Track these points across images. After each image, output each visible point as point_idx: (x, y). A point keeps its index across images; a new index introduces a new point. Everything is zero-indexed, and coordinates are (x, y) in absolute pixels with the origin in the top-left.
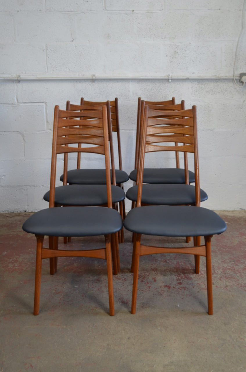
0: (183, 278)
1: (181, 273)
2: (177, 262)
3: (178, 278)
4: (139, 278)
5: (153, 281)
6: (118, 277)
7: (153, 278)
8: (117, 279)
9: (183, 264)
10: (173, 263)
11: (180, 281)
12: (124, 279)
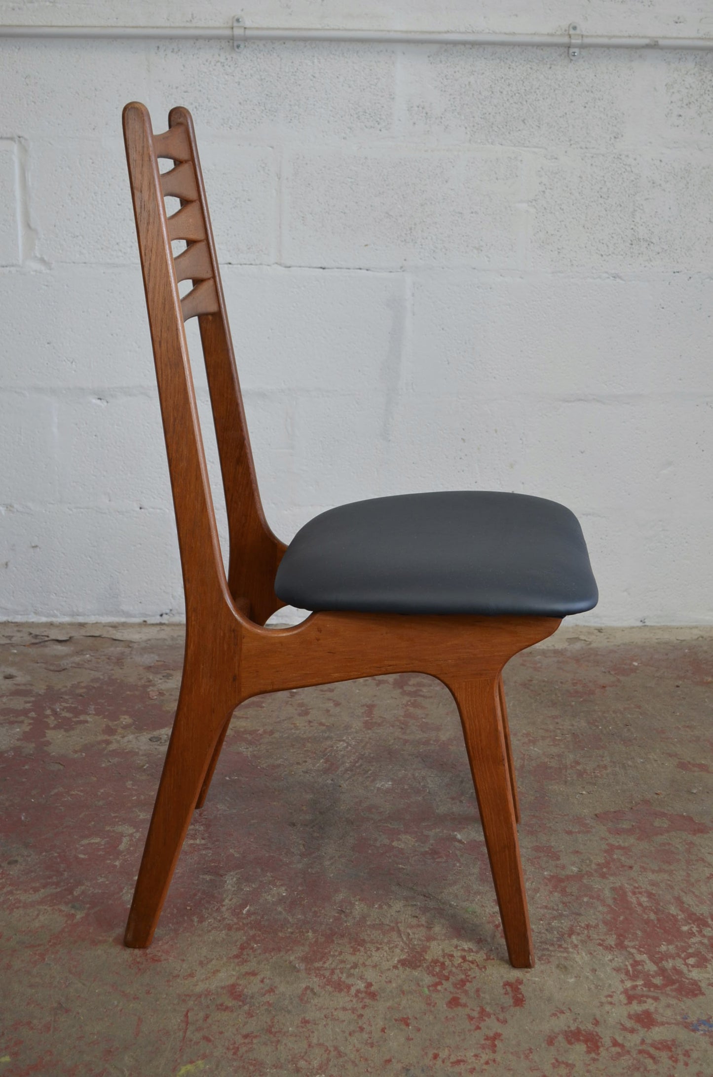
0: (656, 987)
1: (640, 952)
2: (613, 889)
3: (629, 984)
4: (440, 983)
5: (508, 1001)
6: (335, 977)
7: (507, 984)
8: (329, 988)
9: (644, 899)
10: (598, 898)
11: (645, 1007)
12: (361, 985)
